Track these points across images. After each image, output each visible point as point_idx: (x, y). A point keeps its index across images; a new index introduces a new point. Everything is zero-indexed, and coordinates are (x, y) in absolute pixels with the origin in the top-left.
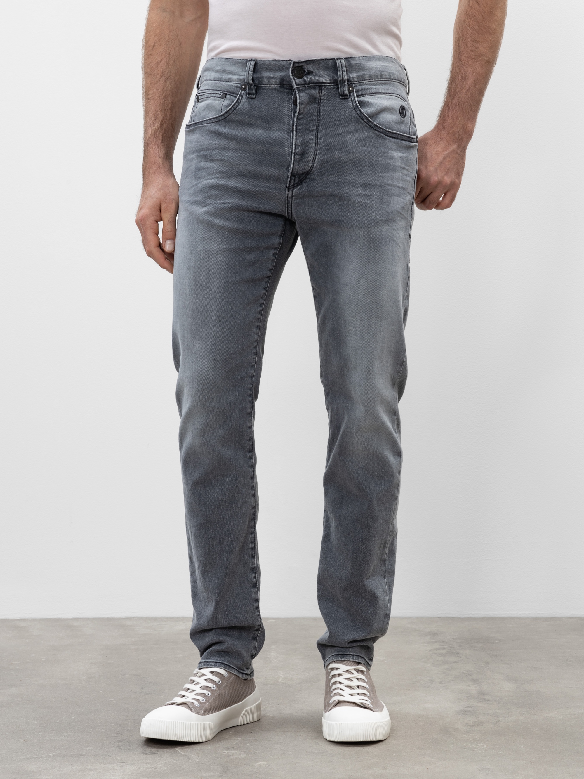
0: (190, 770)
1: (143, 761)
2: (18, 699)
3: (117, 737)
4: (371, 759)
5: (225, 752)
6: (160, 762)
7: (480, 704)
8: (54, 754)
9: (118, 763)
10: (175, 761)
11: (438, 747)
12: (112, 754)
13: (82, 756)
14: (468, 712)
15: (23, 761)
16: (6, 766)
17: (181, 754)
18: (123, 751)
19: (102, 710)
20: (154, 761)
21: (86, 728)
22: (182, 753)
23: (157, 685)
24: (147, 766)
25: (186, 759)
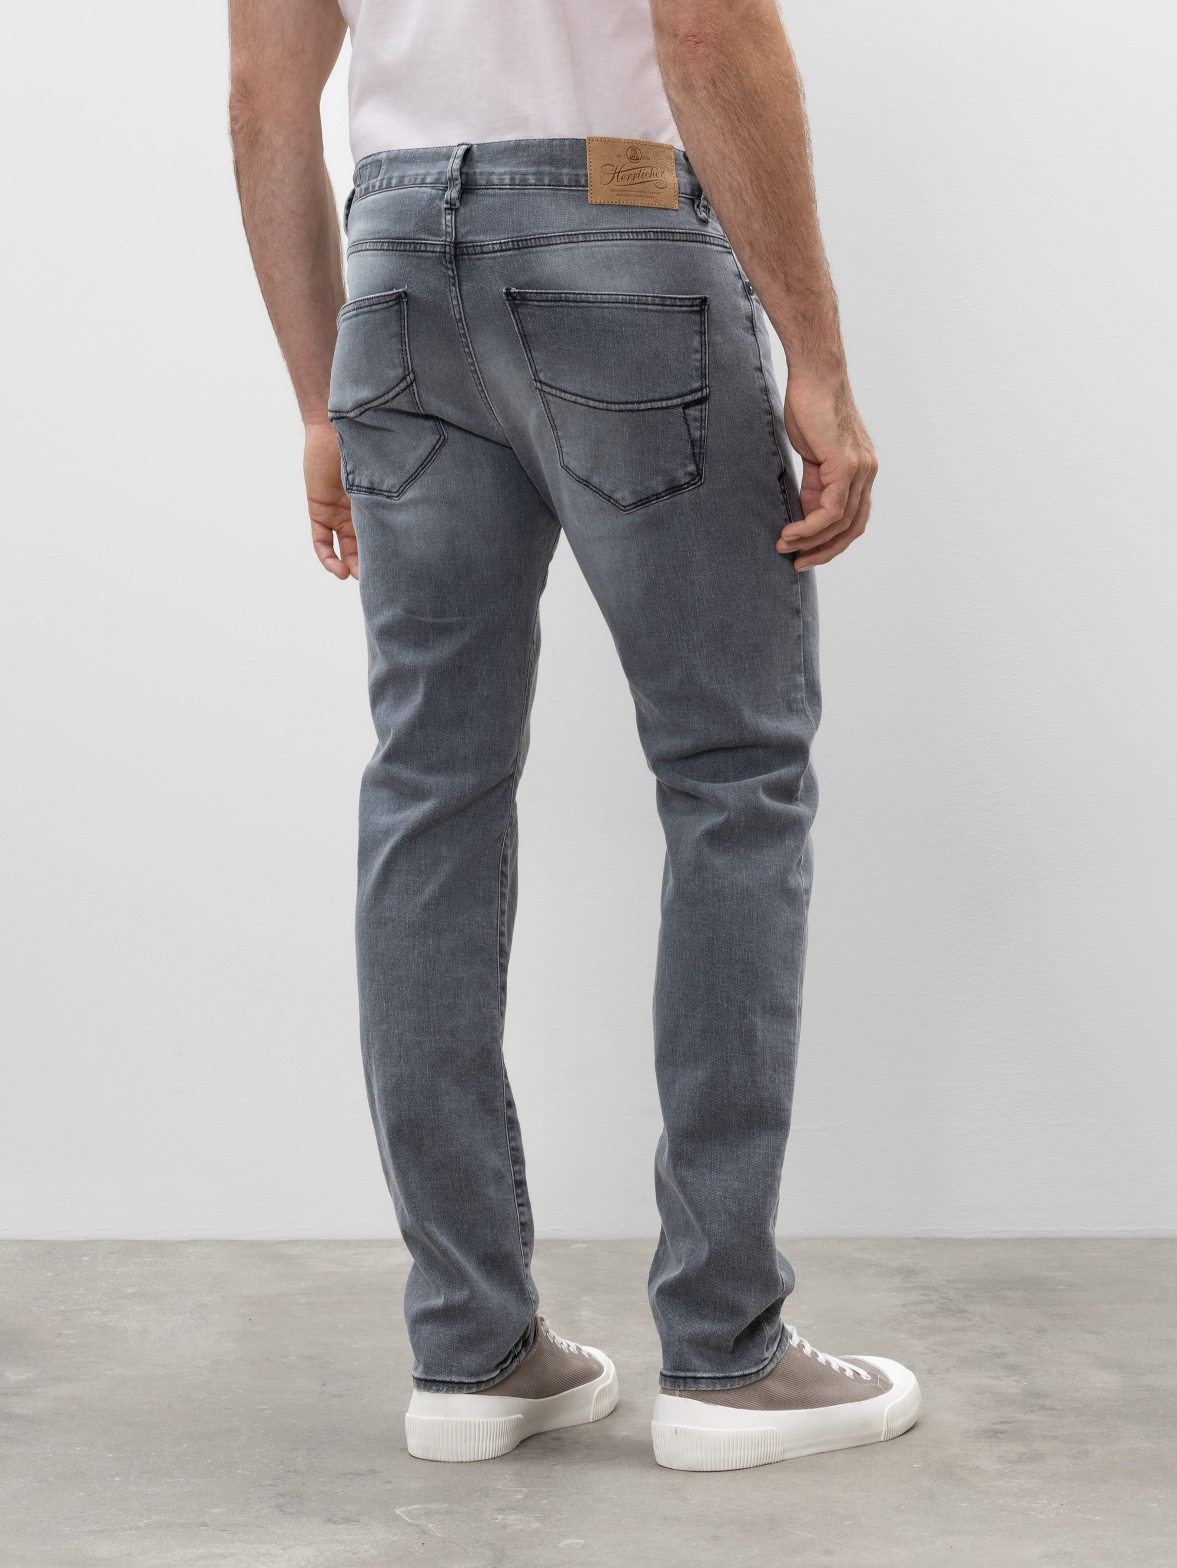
0: (426, 1556)
1: (328, 1538)
2: (74, 1407)
3: (275, 1486)
4: (799, 1532)
5: (497, 1519)
6: (364, 1539)
7: (1031, 1417)
8: (146, 1522)
9: (278, 1542)
10: (396, 1538)
11: (936, 1506)
12: (264, 1522)
13: (204, 1526)
14: (1002, 1432)
15: (84, 1538)
16: (49, 1547)
17: (407, 1521)
18: (289, 1516)
19: (244, 1430)
20: (351, 1537)
21: (212, 1468)
22: (410, 1521)
23: (354, 1378)
24: (337, 1548)
25: (418, 1533)
